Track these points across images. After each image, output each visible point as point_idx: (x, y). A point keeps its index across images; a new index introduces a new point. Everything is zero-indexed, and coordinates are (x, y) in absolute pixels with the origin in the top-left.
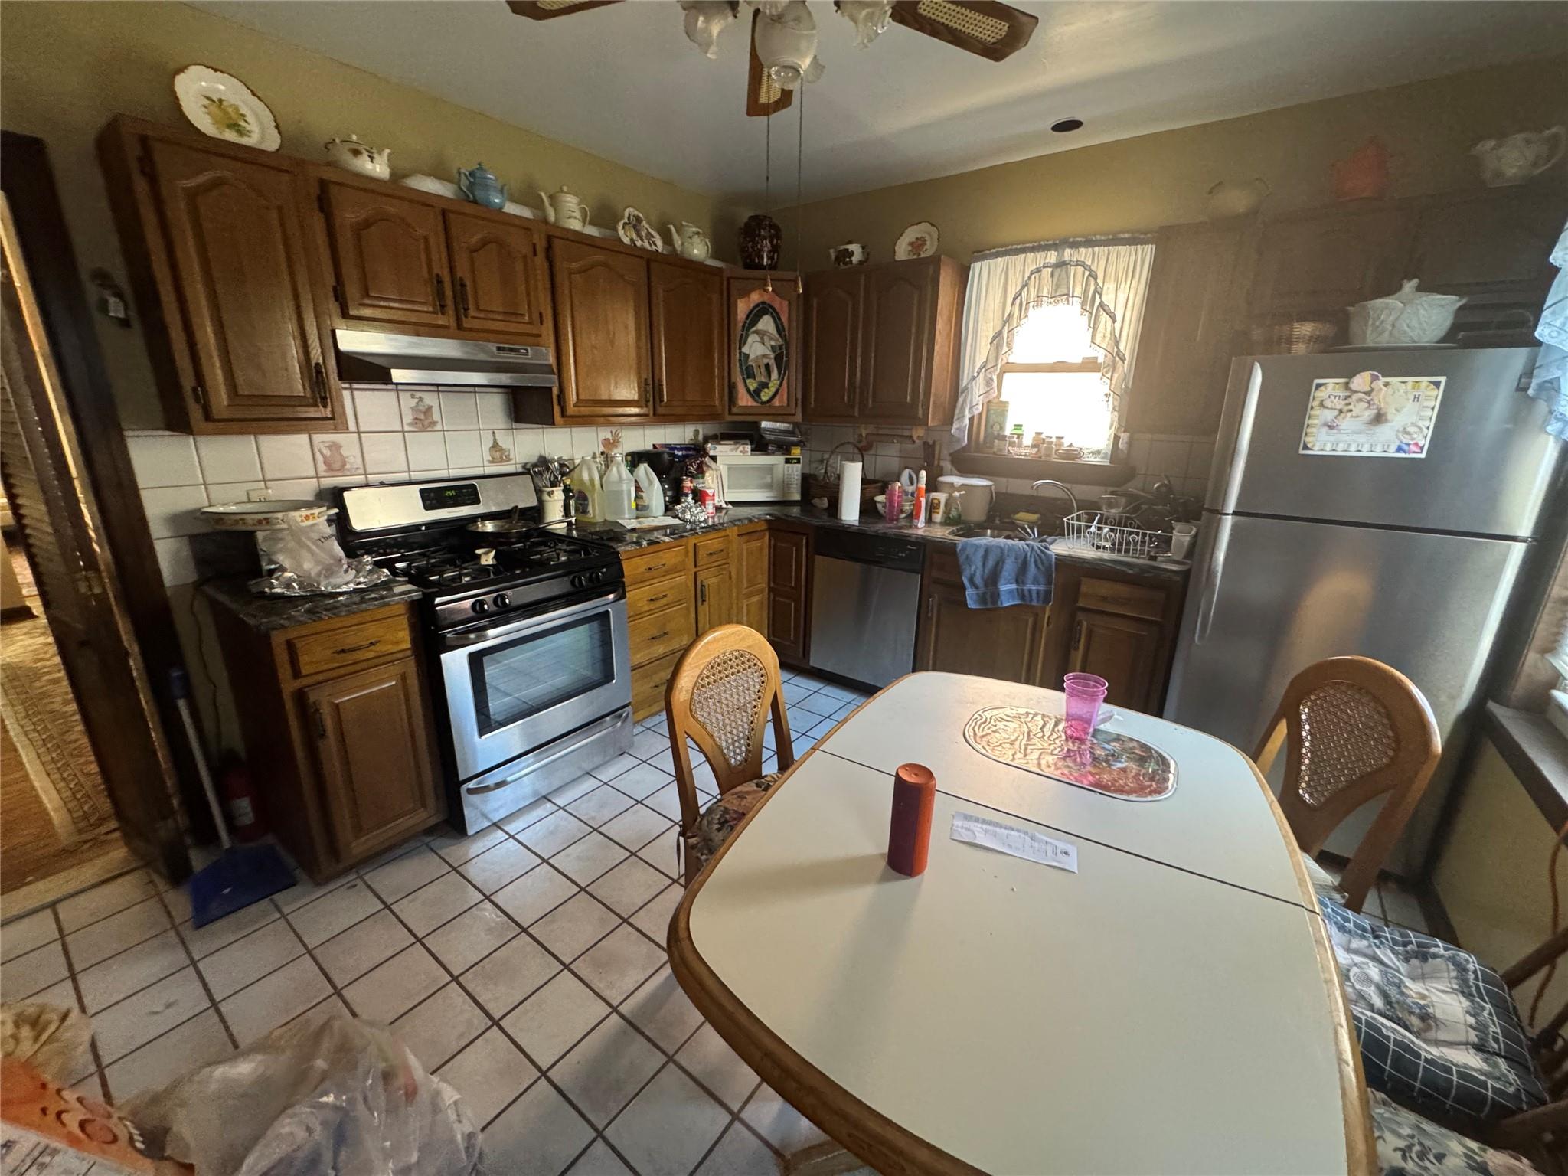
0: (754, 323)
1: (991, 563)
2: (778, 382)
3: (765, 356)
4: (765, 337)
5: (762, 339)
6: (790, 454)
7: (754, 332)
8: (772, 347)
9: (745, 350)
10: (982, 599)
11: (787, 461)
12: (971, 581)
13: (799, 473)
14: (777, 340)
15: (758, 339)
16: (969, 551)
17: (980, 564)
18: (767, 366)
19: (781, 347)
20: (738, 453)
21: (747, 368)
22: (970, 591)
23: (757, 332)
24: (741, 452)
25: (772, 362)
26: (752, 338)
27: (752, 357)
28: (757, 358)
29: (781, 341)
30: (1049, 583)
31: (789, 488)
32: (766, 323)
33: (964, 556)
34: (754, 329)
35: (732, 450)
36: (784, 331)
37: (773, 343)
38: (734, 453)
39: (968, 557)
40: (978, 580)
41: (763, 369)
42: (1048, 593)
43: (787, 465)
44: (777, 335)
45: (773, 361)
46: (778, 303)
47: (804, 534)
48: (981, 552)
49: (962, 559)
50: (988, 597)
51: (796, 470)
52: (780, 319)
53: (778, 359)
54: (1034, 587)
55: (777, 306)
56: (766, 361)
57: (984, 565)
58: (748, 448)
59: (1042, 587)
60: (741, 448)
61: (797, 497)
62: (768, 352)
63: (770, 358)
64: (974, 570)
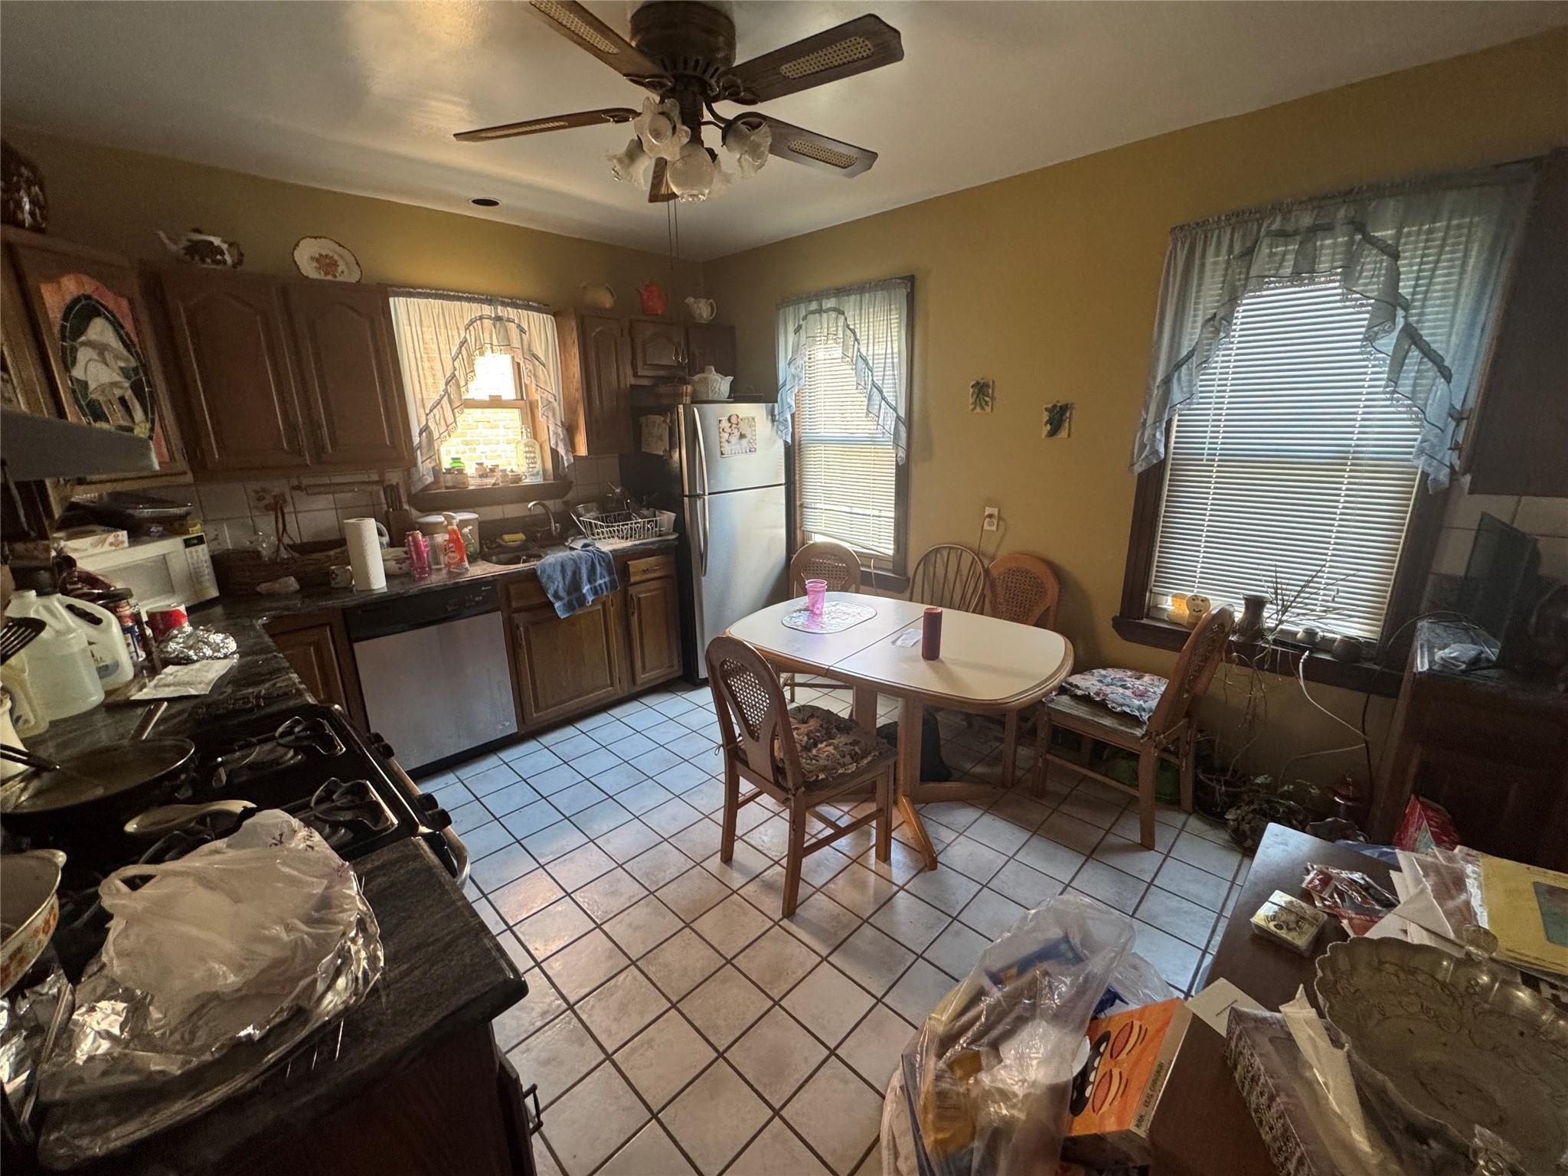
0: (80, 329)
1: (569, 573)
2: (148, 426)
3: (115, 384)
4: (106, 353)
5: (101, 354)
6: (188, 533)
7: (83, 344)
8: (121, 368)
9: (77, 372)
10: (570, 607)
11: (188, 544)
12: (556, 596)
13: (207, 557)
14: (126, 360)
15: (95, 357)
16: (549, 570)
17: (560, 579)
18: (122, 401)
19: (136, 370)
20: (106, 547)
21: (88, 405)
22: (557, 605)
23: (89, 344)
24: (111, 544)
25: (129, 394)
26: (84, 355)
27: (92, 386)
28: (102, 389)
29: (133, 363)
30: (610, 573)
31: (200, 583)
32: (99, 330)
33: (545, 576)
34: (83, 338)
35: (94, 545)
36: (134, 345)
37: (122, 364)
38: (98, 550)
39: (549, 577)
40: (562, 593)
41: (117, 406)
42: (612, 582)
43: (188, 550)
44: (125, 353)
45: (130, 392)
46: (109, 300)
47: (325, 625)
48: (559, 568)
49: (544, 580)
50: (575, 603)
51: (202, 552)
52: (122, 327)
53: (137, 388)
54: (601, 582)
55: (111, 306)
56: (118, 392)
57: (564, 578)
58: (123, 535)
59: (607, 579)
60: (111, 538)
61: (214, 593)
62: (117, 377)
63: (122, 388)
64: (557, 585)
